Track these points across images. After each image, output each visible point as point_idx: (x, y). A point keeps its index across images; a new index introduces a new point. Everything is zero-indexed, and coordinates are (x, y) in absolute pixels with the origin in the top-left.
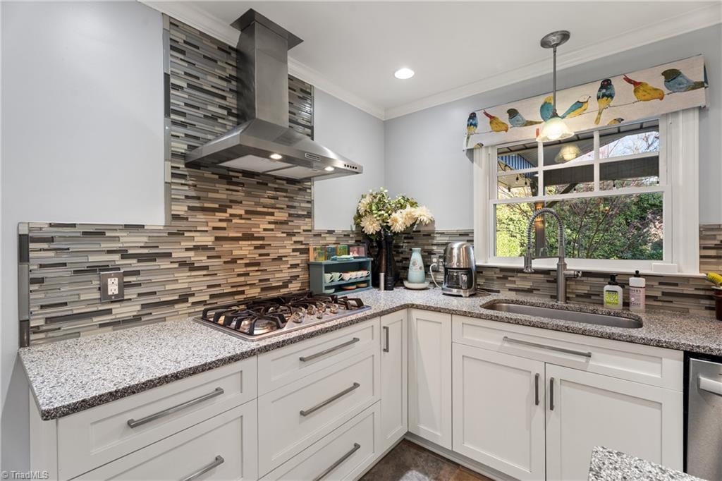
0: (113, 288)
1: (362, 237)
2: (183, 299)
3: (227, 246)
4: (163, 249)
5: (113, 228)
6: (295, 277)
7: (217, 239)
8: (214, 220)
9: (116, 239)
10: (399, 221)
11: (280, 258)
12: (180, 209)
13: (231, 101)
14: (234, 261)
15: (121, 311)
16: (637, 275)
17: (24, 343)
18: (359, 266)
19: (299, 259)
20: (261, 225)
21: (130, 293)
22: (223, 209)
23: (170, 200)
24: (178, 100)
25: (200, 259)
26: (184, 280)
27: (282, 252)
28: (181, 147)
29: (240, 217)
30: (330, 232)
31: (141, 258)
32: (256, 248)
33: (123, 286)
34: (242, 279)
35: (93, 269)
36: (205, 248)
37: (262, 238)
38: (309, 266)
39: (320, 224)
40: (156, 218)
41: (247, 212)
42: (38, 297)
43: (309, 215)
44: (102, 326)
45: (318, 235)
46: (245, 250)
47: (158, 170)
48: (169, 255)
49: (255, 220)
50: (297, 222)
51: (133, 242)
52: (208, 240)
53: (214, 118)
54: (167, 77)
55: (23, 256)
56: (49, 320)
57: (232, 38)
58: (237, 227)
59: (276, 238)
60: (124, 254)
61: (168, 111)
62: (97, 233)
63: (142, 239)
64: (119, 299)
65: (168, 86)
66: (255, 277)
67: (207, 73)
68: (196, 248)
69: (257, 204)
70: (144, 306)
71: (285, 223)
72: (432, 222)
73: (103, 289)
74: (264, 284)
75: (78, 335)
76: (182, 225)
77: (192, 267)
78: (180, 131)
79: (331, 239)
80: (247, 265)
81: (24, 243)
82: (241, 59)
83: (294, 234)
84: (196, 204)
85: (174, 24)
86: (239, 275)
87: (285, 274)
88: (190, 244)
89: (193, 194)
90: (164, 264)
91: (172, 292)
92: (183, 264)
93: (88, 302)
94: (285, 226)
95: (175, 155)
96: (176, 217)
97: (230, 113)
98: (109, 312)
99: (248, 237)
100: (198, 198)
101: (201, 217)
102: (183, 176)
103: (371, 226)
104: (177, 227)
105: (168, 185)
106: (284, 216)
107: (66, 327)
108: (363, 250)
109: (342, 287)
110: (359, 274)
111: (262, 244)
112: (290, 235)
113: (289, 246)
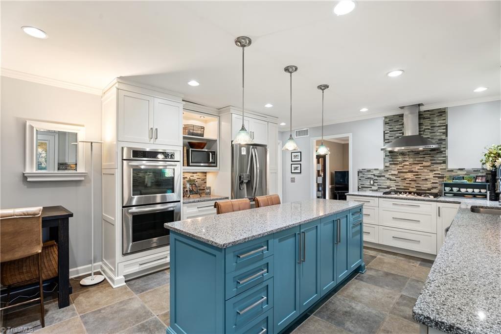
0: (372, 183)
3: (402, 174)
4: (383, 174)
5: (372, 170)
6: (435, 188)
7: (399, 172)
8: (398, 167)
9: (373, 172)
11: (426, 179)
12: (388, 164)
14: (405, 179)
15: (374, 188)
17: (358, 190)
18: (482, 186)
19: (437, 180)
20: (417, 168)
21: (375, 184)
22: (401, 163)
23: (385, 162)
24: (387, 137)
25: (393, 178)
26: (388, 183)
27: (427, 177)
29: (407, 165)
30: (462, 169)
31: (378, 176)
32: (414, 175)
33: (374, 182)
35: (368, 178)
36: (395, 175)
37: (417, 172)
38: (442, 184)
39: (451, 165)
40: (381, 167)
41: (410, 164)
42: (361, 183)
43: (444, 162)
44: (370, 190)
45: (452, 171)
46: (410, 176)
47: (381, 155)
48: (384, 176)
49: (413, 166)
50: (435, 166)
51: (376, 173)
52: (396, 172)
55: (358, 175)
56: (362, 187)
58: (407, 168)
59: (424, 172)
60: (374, 176)
61: (384, 140)
62: (369, 171)
63: (378, 172)
64: (373, 185)
65: (384, 133)
66: (414, 184)
67: (395, 126)
68: (392, 175)
69: (415, 161)
70: (378, 188)
71: (429, 166)
73: (370, 182)
74: (418, 188)
75: (366, 191)
76: (387, 168)
77: (391, 180)
78: (387, 144)
79: (461, 173)
80: (410, 181)
81: (358, 172)
83: (435, 171)
84: (392, 162)
85: (386, 117)
86: (407, 184)
87: (429, 185)
88: (390, 174)
89: (391, 160)
90: (383, 178)
91: (386, 186)
92: (388, 179)
93: (368, 185)
94: (429, 168)
95: (386, 151)
96: (386, 167)
98: (371, 188)
99: (412, 172)
100: (392, 161)
101: (393, 166)
102: (388, 156)
103: (488, 166)
105: (384, 159)
106: (428, 164)
107: (364, 189)
108: (484, 180)
109: (463, 195)
110: (477, 191)
111: (417, 174)
112: (431, 171)
113: (431, 175)
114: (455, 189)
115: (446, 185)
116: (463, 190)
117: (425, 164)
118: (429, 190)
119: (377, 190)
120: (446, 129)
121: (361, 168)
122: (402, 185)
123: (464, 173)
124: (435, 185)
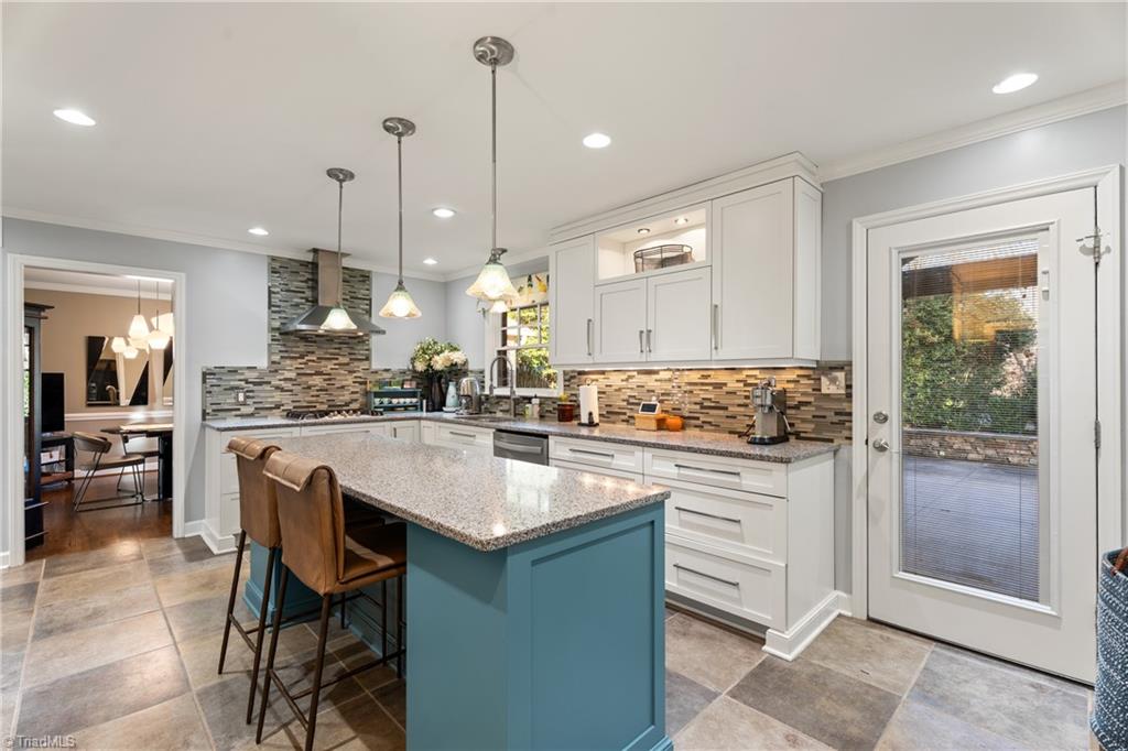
0: (241, 397)
1: (416, 375)
2: (277, 407)
3: (304, 379)
4: (266, 379)
5: (241, 368)
6: (356, 400)
7: (298, 374)
8: (296, 364)
9: (242, 374)
10: (439, 363)
11: (343, 387)
12: (276, 358)
13: (308, 293)
14: (309, 388)
15: (244, 410)
16: (536, 397)
17: (204, 419)
18: (413, 395)
19: (358, 388)
20: (328, 366)
21: (249, 401)
22: (302, 357)
23: (270, 353)
24: (275, 301)
25: (287, 385)
26: (278, 397)
27: (344, 383)
28: (277, 324)
29: (313, 361)
30: (387, 370)
31: (255, 384)
32: (325, 380)
33: (247, 397)
34: (314, 399)
35: (232, 388)
36: (290, 379)
37: (329, 374)
38: (367, 393)
39: (375, 365)
40: (263, 363)
41: (318, 358)
42: (210, 400)
43: (368, 358)
44: (237, 416)
45: (376, 372)
46: (318, 381)
47: (264, 337)
48: (269, 383)
49: (324, 363)
50: (356, 364)
51: (252, 376)
52: (292, 375)
53: (297, 305)
54: (269, 287)
55: (204, 381)
56: (214, 411)
57: (309, 258)
58: (313, 366)
59: (339, 374)
60: (247, 382)
61: (270, 305)
62: (234, 371)
63: (255, 374)
64: (244, 404)
65: (270, 292)
66: (324, 397)
67: (292, 281)
68: (285, 379)
69: (326, 353)
70: (256, 409)
71: (348, 364)
72: (466, 363)
73: (237, 398)
74: (331, 403)
75: (225, 419)
76: (275, 366)
77: (282, 390)
78: (276, 316)
79: (387, 376)
80: (318, 391)
81: (204, 374)
82: (315, 265)
83: (355, 372)
84: (286, 355)
85: (274, 259)
86: (312, 396)
87: (347, 397)
88: (282, 377)
89: (283, 349)
90: (267, 387)
91: (271, 403)
92: (277, 388)
93: (232, 404)
94: (346, 367)
95: (273, 329)
96: (273, 363)
97: (307, 301)
98: (239, 410)
99: (318, 373)
100: (286, 352)
101: (288, 362)
102: (278, 340)
103: (420, 367)
104: (275, 368)
105: (269, 345)
106: (346, 360)
107: (221, 414)
108: (414, 383)
109: (392, 409)
110: (408, 400)
111: (329, 378)
112: (351, 372)
113: (350, 380)
114: (386, 400)
115: (377, 395)
116: (395, 401)
117: (343, 360)
118: (347, 404)
119: (252, 415)
120: (370, 305)
121: (211, 365)
122: (304, 399)
123: (390, 375)
124: (355, 396)
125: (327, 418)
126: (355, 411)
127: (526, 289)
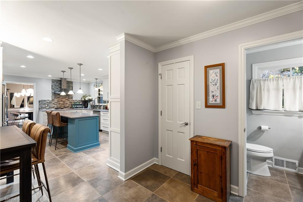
0: (46, 105)
1: (82, 101)
2: (53, 107)
3: (59, 102)
4: (51, 102)
6: (70, 106)
8: (57, 99)
10: (87, 99)
11: (67, 104)
12: (53, 98)
13: (60, 86)
14: (60, 104)
15: (47, 108)
17: (39, 109)
18: (81, 105)
19: (70, 104)
21: (48, 106)
22: (58, 98)
23: (52, 97)
24: (53, 88)
25: (56, 103)
26: (54, 105)
28: (53, 92)
30: (76, 100)
31: (49, 103)
33: (47, 105)
34: (61, 106)
35: (45, 104)
36: (56, 102)
38: (72, 105)
39: (74, 99)
40: (51, 99)
42: (40, 106)
43: (72, 98)
44: (45, 109)
45: (74, 101)
46: (62, 102)
47: (51, 94)
49: (63, 99)
50: (70, 99)
51: (48, 102)
52: (57, 101)
53: (57, 88)
55: (39, 103)
57: (60, 79)
59: (66, 101)
60: (47, 103)
61: (52, 88)
62: (45, 101)
64: (47, 107)
65: (52, 86)
66: (63, 105)
67: (56, 84)
68: (55, 102)
71: (68, 99)
72: (92, 99)
73: (45, 106)
77: (54, 104)
78: (53, 90)
79: (76, 101)
81: (39, 101)
82: (61, 81)
85: (53, 80)
87: (68, 105)
90: (51, 104)
92: (53, 104)
95: (53, 93)
97: (59, 87)
99: (62, 101)
100: (55, 97)
101: (56, 99)
102: (54, 95)
103: (83, 100)
104: (53, 100)
105: (52, 96)
106: (68, 98)
107: (42, 109)
108: (82, 103)
109: (77, 108)
110: (80, 106)
111: (64, 102)
112: (68, 101)
113: (68, 102)
114: (76, 106)
115: (74, 105)
116: (78, 106)
117: (67, 98)
118: (68, 107)
119: (48, 109)
120: (73, 88)
121: (40, 100)
122: (59, 106)
123: (77, 101)
124: (69, 105)
125: (63, 109)
126: (69, 108)
127: (101, 86)
